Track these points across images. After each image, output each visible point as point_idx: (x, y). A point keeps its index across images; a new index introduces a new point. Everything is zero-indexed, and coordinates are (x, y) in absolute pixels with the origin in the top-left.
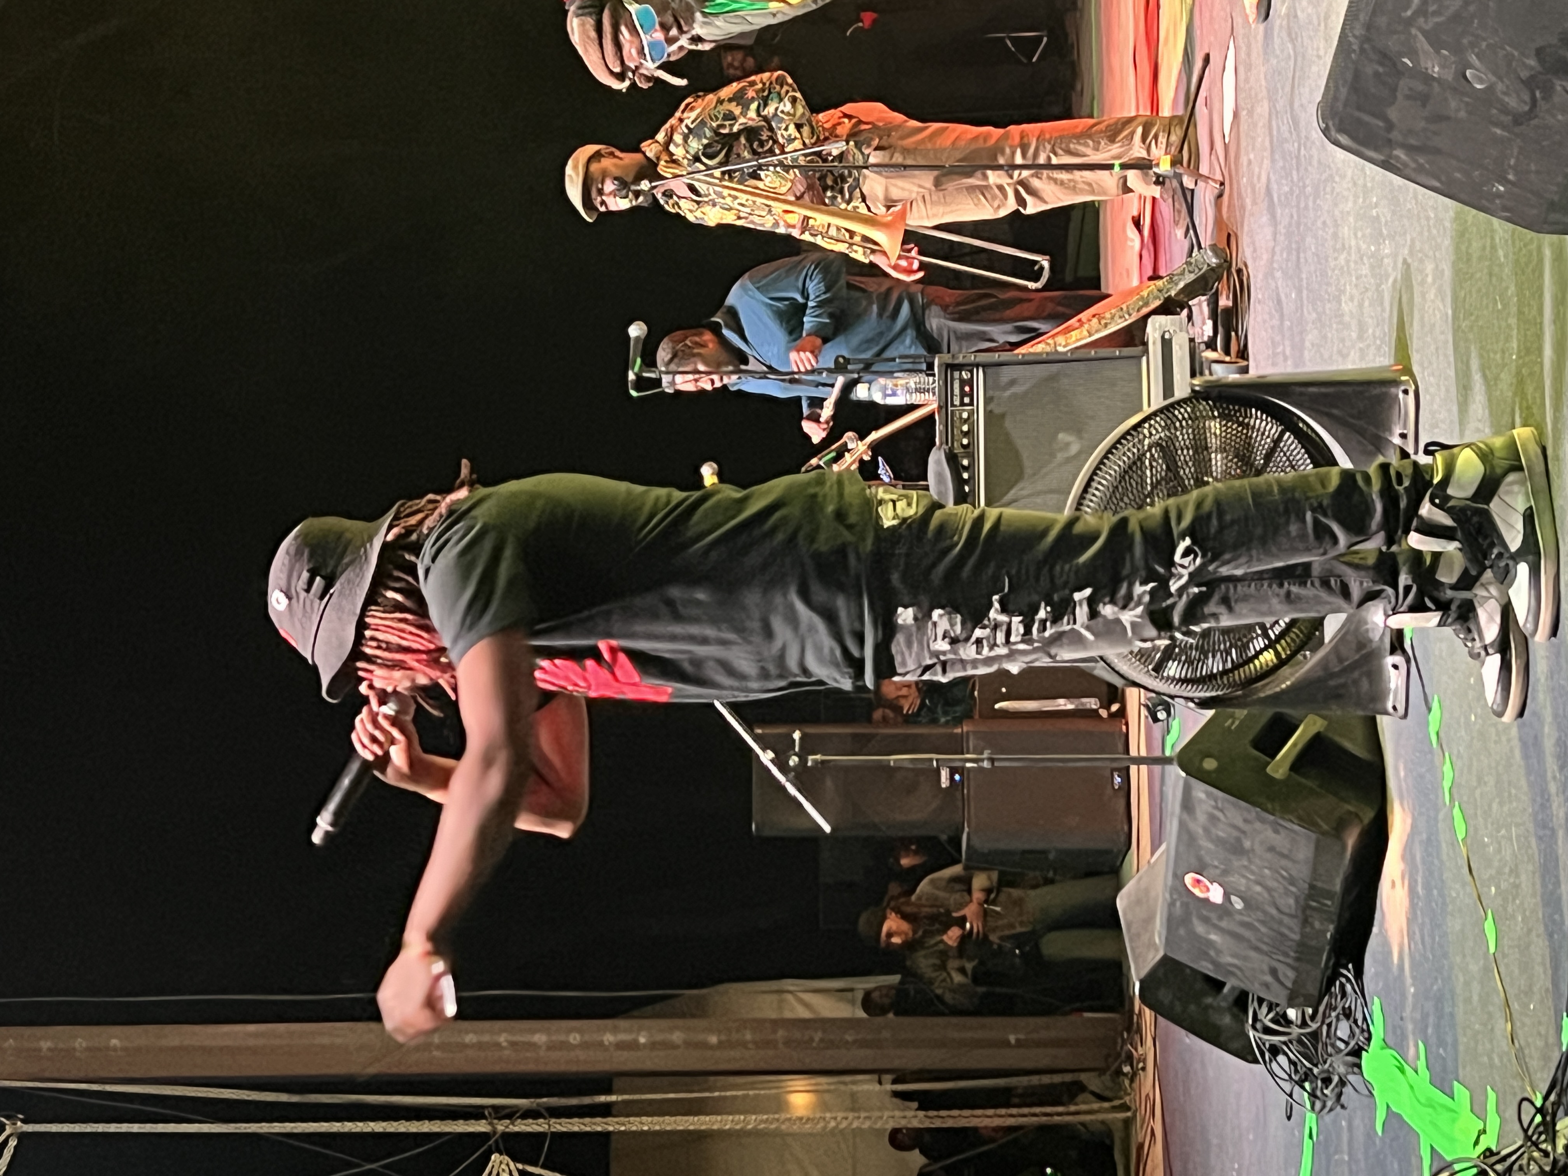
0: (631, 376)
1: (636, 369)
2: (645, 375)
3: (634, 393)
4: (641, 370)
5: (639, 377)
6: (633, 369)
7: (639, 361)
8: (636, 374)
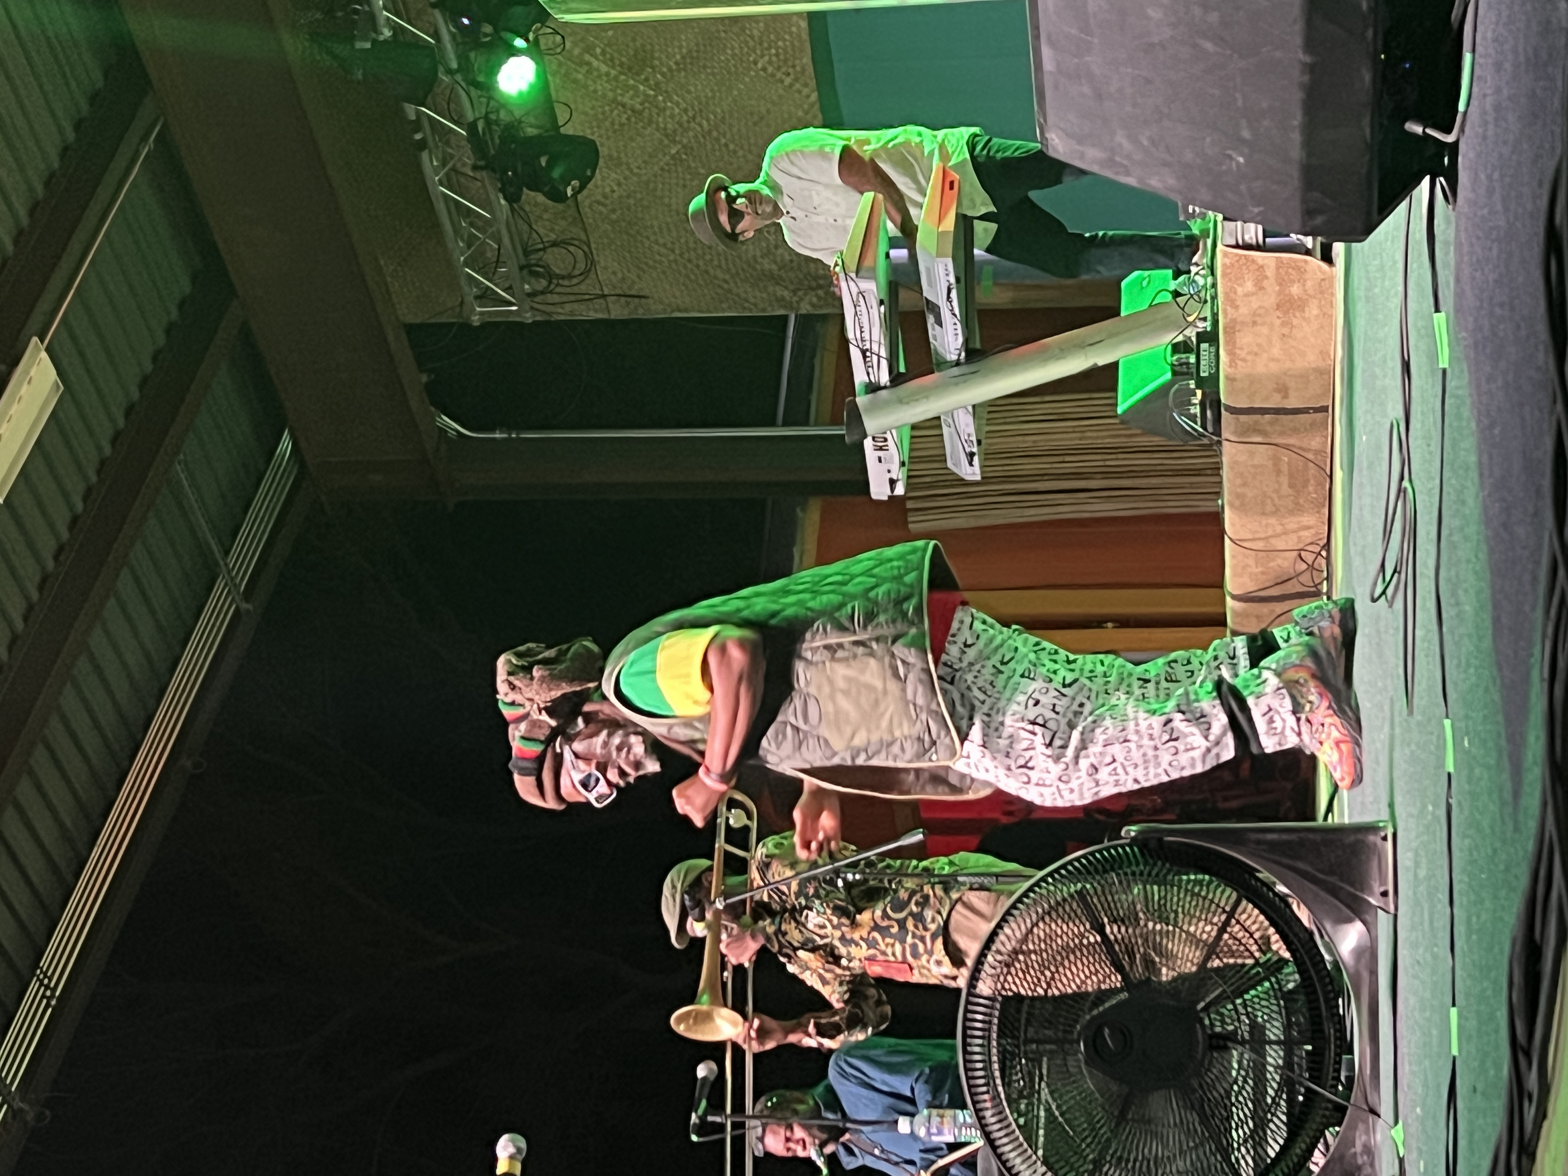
0: (694, 1118)
1: (700, 1111)
2: (710, 1118)
3: (694, 1138)
4: (706, 1113)
5: (703, 1118)
6: (696, 1112)
7: (704, 1103)
8: (700, 1118)
